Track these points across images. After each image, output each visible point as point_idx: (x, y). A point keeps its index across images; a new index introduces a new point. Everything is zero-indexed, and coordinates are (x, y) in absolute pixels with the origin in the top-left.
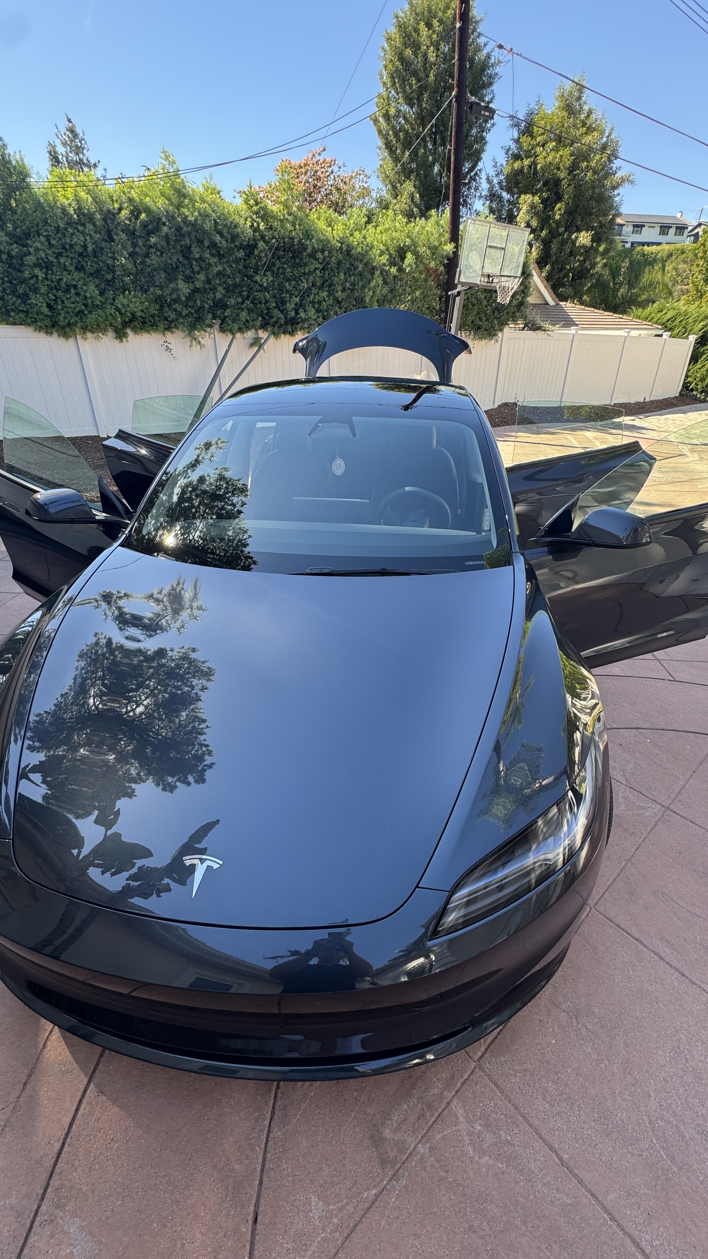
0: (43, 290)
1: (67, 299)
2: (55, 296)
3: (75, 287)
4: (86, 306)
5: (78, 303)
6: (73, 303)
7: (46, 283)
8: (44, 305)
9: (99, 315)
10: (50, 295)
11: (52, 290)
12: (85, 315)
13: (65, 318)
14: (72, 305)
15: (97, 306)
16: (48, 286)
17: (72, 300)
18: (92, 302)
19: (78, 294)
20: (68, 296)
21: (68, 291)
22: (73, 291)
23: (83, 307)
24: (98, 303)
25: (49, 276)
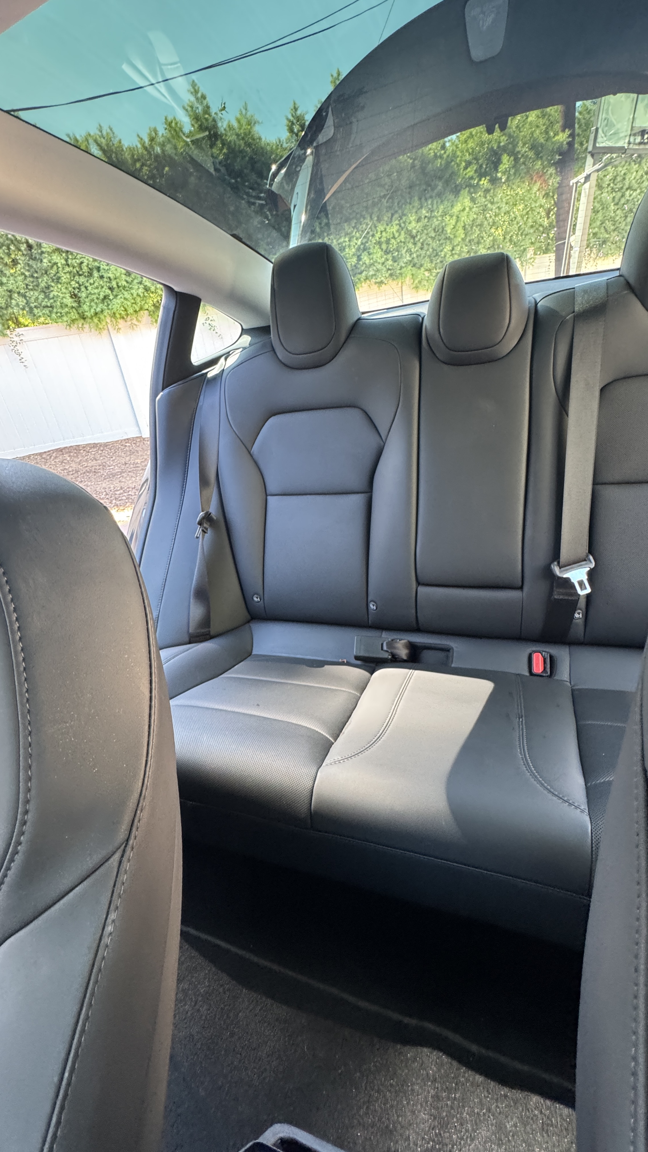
0: (65, 278)
1: (91, 284)
2: (78, 283)
3: (98, 269)
4: (111, 289)
5: (102, 287)
6: (97, 288)
7: (67, 269)
8: (68, 295)
9: (125, 299)
10: (73, 283)
11: (74, 277)
12: (110, 300)
13: (91, 307)
14: (96, 291)
15: (124, 287)
16: (70, 273)
17: (96, 284)
18: (117, 283)
19: (102, 277)
20: (91, 281)
21: (90, 275)
22: (96, 274)
23: (108, 292)
24: (124, 283)
25: (70, 261)
